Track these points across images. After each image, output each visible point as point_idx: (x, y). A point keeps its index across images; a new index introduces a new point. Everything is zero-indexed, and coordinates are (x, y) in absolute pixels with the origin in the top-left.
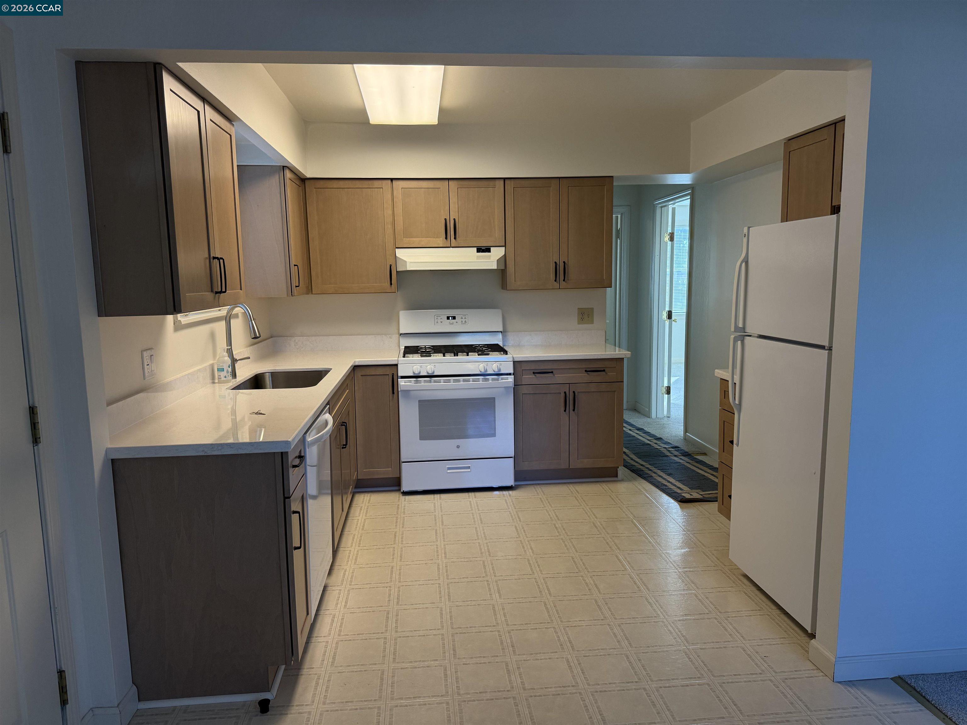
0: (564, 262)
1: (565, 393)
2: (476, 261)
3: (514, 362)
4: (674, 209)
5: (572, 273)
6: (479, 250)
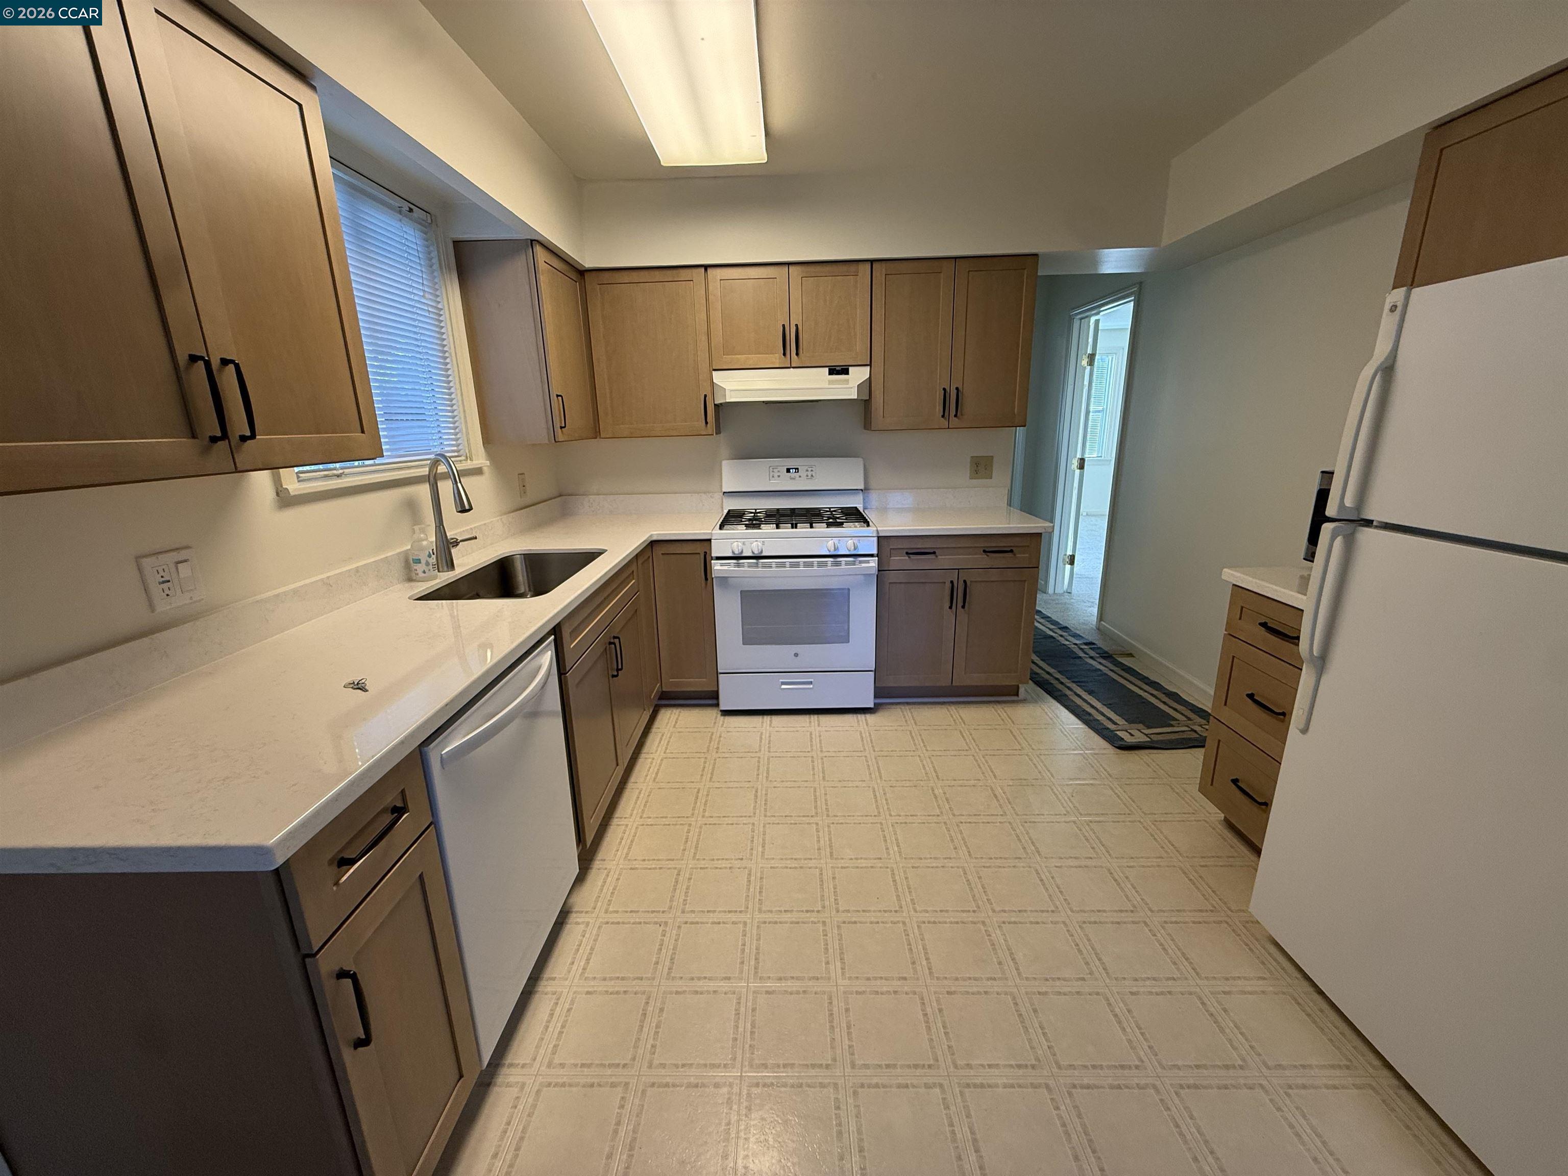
0: (957, 389)
1: (952, 582)
2: (827, 386)
3: (878, 537)
4: (1097, 322)
5: (970, 405)
6: (832, 371)
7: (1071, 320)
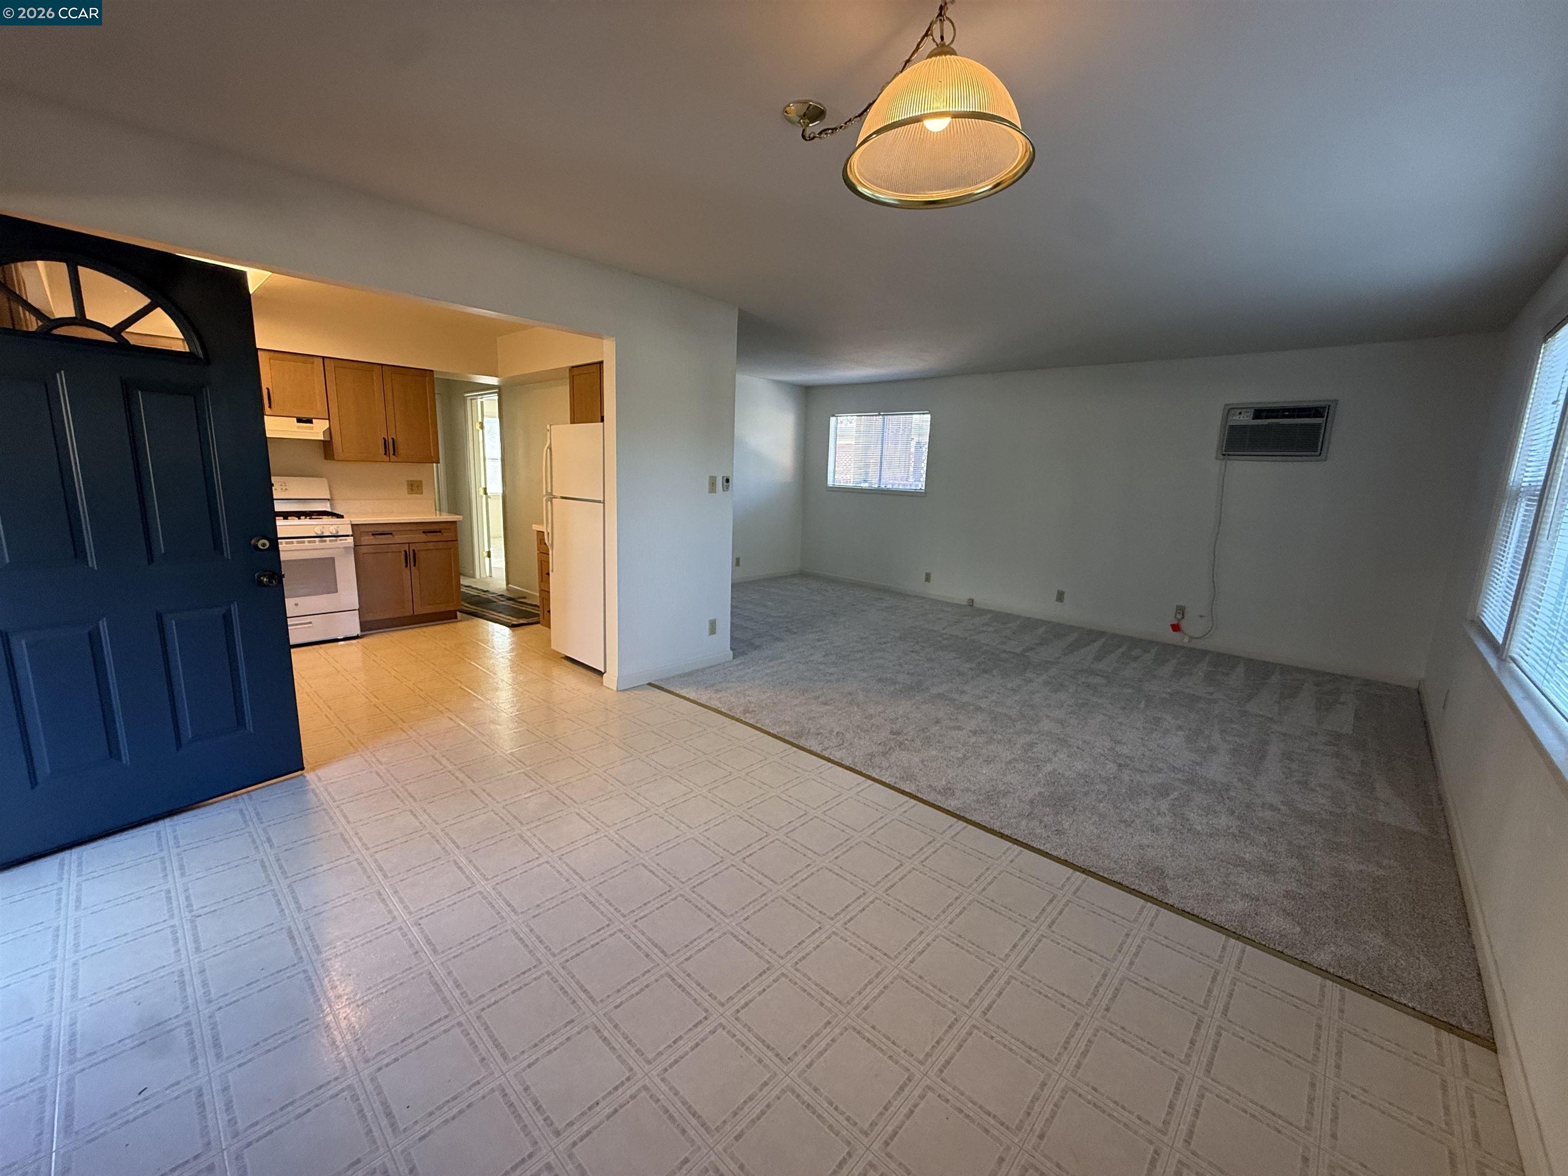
0: (393, 439)
1: (405, 551)
2: (296, 430)
3: (352, 525)
4: (482, 403)
5: (401, 449)
6: (300, 420)
7: (465, 398)
